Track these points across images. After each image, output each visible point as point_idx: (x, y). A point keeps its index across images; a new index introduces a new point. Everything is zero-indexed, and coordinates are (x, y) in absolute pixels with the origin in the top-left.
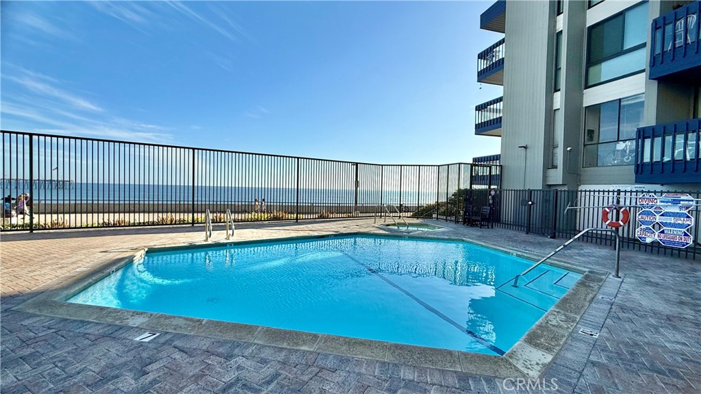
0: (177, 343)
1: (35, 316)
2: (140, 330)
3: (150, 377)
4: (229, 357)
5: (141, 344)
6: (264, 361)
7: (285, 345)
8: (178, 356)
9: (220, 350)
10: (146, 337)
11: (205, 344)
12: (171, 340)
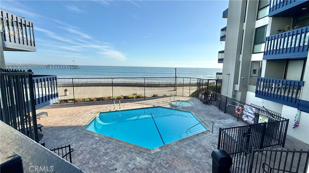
0: (102, 140)
1: (81, 132)
2: (97, 137)
3: (97, 145)
4: (108, 144)
5: (97, 140)
6: (113, 145)
7: (117, 143)
8: (101, 142)
9: (108, 142)
10: (97, 138)
11: (105, 141)
12: (101, 139)
